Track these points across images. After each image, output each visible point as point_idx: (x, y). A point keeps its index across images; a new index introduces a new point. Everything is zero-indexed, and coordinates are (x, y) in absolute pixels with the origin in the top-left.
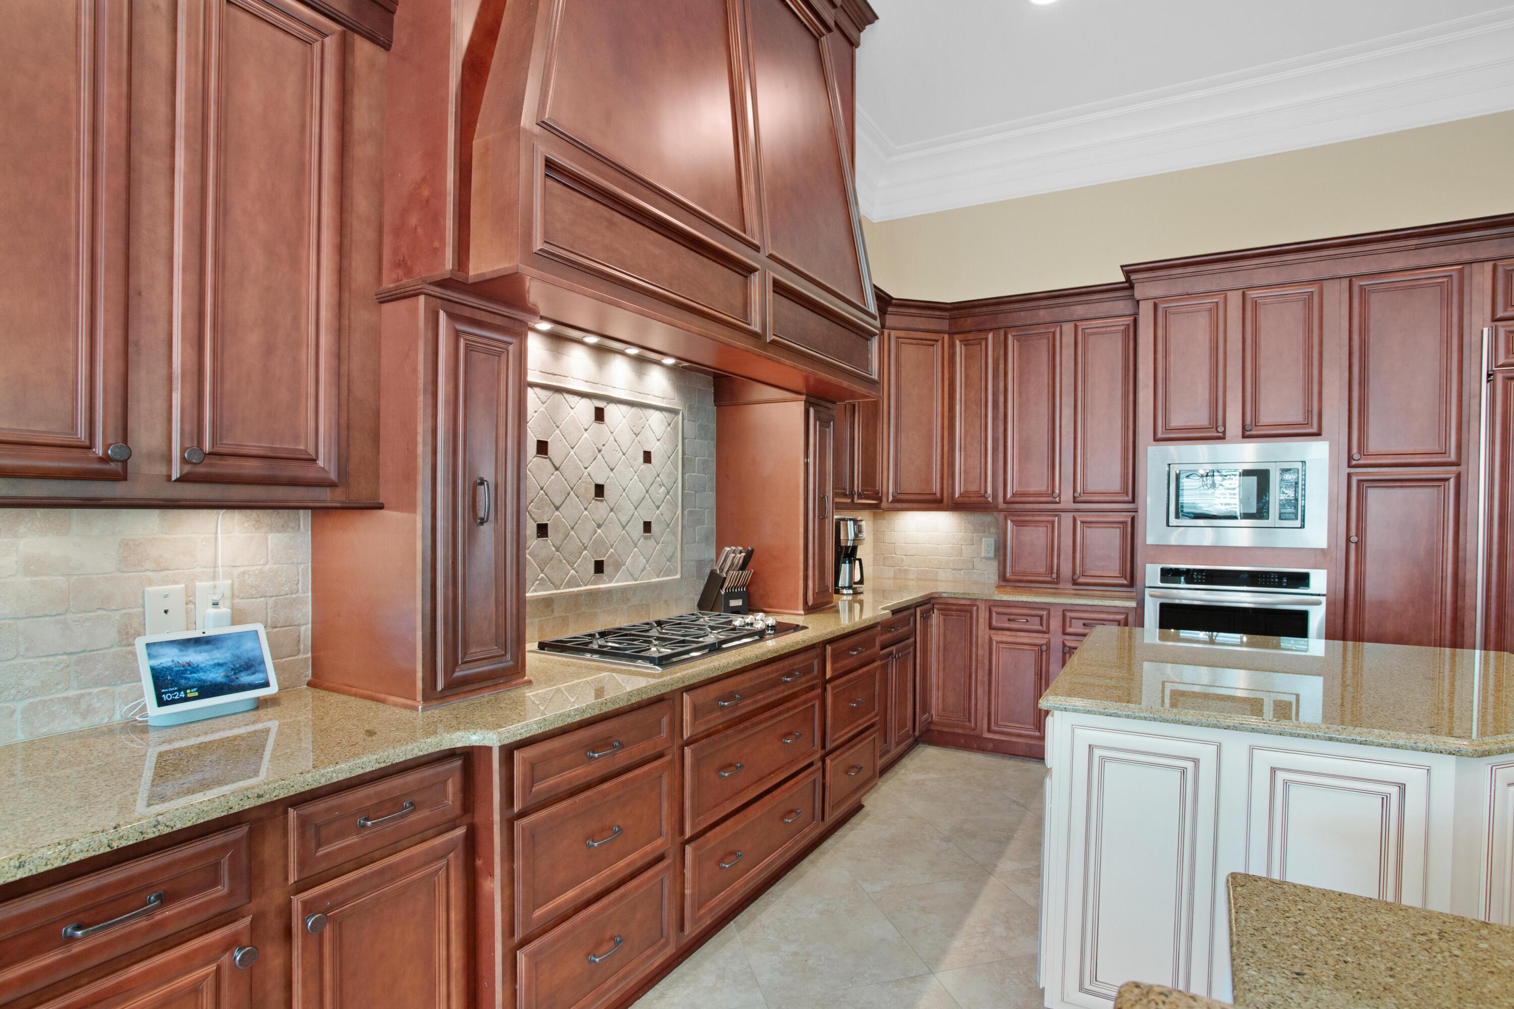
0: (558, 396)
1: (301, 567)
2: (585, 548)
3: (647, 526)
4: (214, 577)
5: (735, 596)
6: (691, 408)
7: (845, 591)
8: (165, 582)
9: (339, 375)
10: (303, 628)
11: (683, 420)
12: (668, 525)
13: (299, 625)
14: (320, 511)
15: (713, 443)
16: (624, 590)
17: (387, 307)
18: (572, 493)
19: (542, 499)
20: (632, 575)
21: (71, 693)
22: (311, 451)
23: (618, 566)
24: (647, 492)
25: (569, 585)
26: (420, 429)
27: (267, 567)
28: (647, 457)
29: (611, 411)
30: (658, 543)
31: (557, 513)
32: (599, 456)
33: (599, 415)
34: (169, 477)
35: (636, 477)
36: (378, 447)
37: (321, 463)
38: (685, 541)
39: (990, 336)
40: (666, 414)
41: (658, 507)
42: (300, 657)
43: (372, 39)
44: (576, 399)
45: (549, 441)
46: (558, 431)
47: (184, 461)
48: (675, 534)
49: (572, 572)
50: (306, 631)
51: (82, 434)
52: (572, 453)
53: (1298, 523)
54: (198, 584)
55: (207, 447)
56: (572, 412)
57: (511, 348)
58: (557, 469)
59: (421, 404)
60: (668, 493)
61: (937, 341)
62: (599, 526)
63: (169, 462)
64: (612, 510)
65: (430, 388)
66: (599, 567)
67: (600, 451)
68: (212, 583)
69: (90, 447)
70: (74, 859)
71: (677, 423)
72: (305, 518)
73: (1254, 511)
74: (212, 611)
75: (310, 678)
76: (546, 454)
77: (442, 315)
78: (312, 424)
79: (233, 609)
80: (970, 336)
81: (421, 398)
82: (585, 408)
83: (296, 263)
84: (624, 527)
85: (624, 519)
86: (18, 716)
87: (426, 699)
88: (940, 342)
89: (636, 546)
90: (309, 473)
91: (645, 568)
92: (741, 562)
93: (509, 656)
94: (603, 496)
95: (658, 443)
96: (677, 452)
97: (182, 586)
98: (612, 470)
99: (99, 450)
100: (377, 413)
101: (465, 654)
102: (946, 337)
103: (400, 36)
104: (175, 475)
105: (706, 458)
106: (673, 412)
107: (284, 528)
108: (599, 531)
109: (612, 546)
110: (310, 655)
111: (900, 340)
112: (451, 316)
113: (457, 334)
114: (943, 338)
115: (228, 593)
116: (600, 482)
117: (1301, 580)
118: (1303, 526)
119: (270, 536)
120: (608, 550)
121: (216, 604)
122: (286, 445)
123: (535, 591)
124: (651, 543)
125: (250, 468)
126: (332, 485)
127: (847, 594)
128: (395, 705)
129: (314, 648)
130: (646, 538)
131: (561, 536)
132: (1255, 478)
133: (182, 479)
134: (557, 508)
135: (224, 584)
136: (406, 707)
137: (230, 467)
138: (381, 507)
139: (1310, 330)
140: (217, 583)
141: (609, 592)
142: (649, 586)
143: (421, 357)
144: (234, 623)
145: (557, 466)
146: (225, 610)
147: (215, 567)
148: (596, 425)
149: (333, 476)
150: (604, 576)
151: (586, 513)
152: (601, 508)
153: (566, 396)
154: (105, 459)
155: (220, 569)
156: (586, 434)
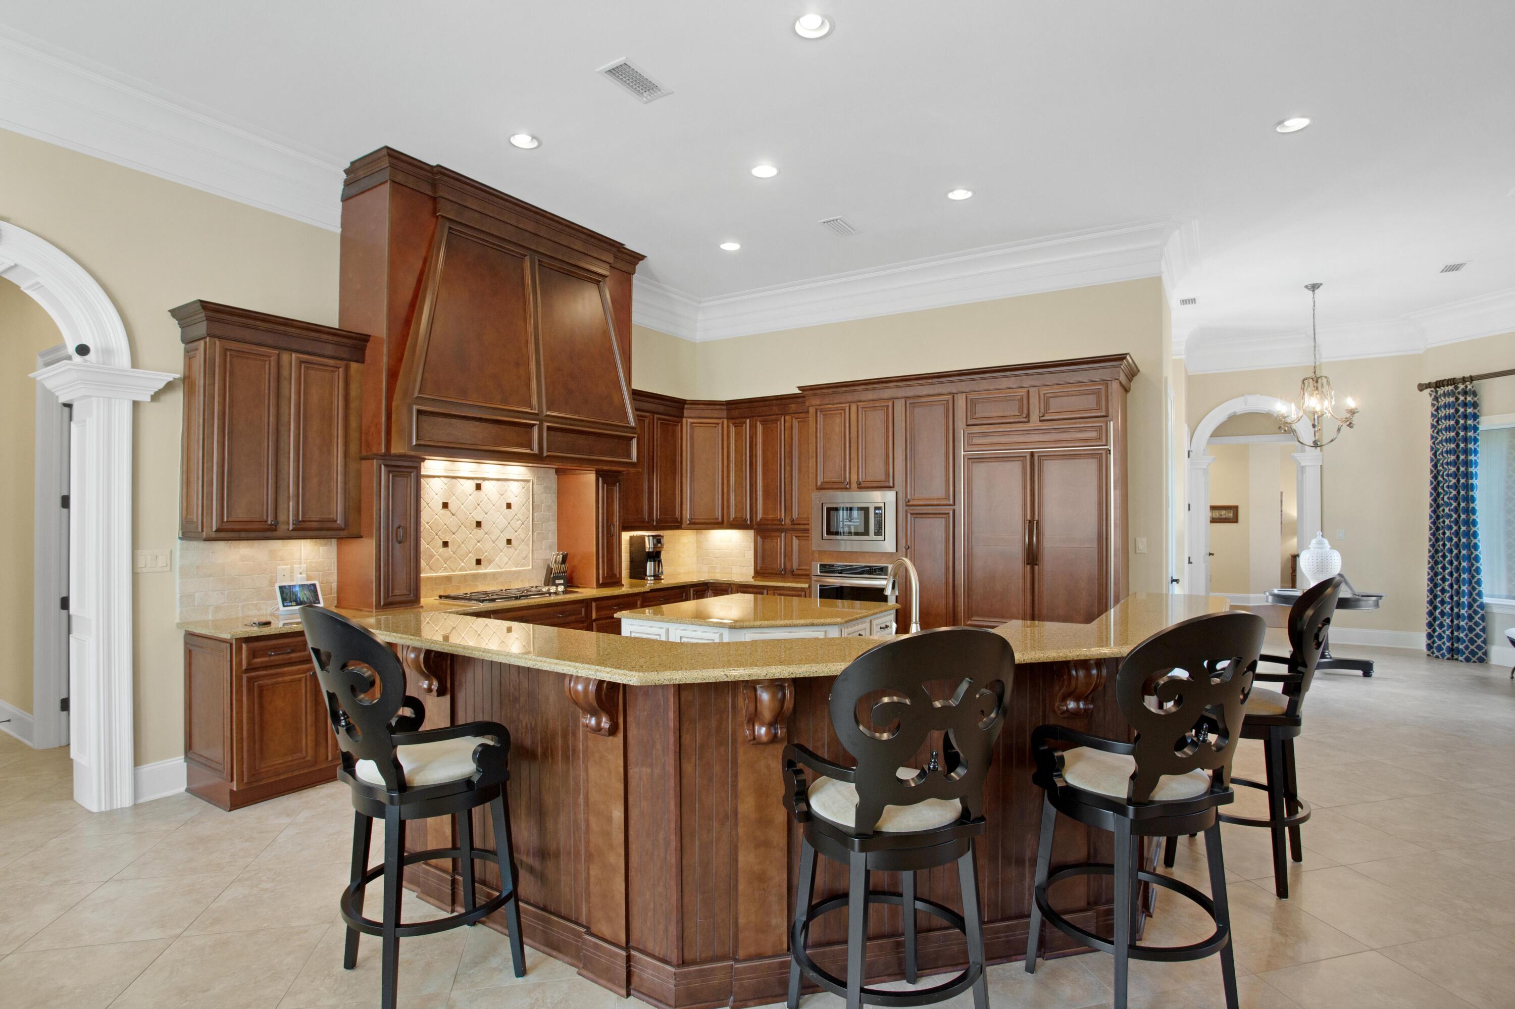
0: (454, 480)
1: (333, 560)
2: (470, 553)
3: (509, 542)
4: (300, 563)
5: (559, 578)
6: (538, 478)
7: (649, 578)
8: (284, 565)
9: (345, 490)
10: (333, 584)
11: (533, 485)
12: (523, 541)
13: (332, 583)
14: (339, 539)
15: (555, 497)
16: (494, 574)
17: (364, 462)
18: (462, 526)
19: (445, 530)
20: (499, 566)
21: (254, 602)
22: (335, 518)
23: (490, 562)
24: (509, 524)
25: (460, 570)
26: (375, 509)
27: (319, 560)
28: (509, 506)
29: (485, 485)
30: (516, 550)
31: (454, 536)
32: (478, 507)
33: (478, 487)
34: (289, 529)
35: (501, 516)
36: (360, 515)
37: (338, 522)
38: (534, 549)
39: (748, 421)
40: (521, 483)
41: (516, 532)
42: (332, 595)
43: (357, 361)
44: (465, 480)
45: (449, 502)
46: (454, 497)
47: (293, 524)
48: (528, 545)
49: (463, 564)
50: (335, 585)
51: (265, 518)
52: (462, 506)
53: (882, 538)
54: (295, 566)
55: (300, 519)
56: (462, 487)
57: (412, 474)
58: (453, 515)
59: (375, 500)
60: (523, 524)
61: (718, 424)
62: (478, 542)
63: (288, 524)
64: (486, 533)
65: (378, 493)
66: (479, 562)
67: (478, 505)
68: (299, 566)
69: (267, 521)
70: (272, 633)
71: (529, 487)
72: (334, 542)
73: (863, 531)
74: (300, 576)
75: (336, 604)
76: (447, 508)
77: (383, 466)
78: (335, 508)
79: (307, 575)
80: (737, 421)
81: (375, 498)
82: (472, 484)
83: (329, 452)
84: (494, 542)
85: (494, 538)
86: (240, 608)
87: (376, 608)
88: (720, 425)
89: (501, 551)
90: (334, 525)
91: (507, 563)
92: (561, 560)
93: (412, 595)
94: (481, 527)
95: (516, 498)
96: (529, 502)
97: (289, 566)
98: (486, 514)
99: (269, 522)
100: (360, 501)
101: (392, 593)
102: (725, 421)
103: (368, 359)
104: (291, 528)
105: (549, 504)
106: (528, 481)
107: (326, 545)
108: (478, 544)
109: (486, 552)
110: (336, 595)
111: (694, 425)
112: (385, 465)
113: (389, 472)
114: (723, 422)
115: (305, 569)
116: (479, 520)
117: (882, 571)
118: (885, 540)
119: (321, 548)
120: (483, 554)
121: (301, 573)
122: (326, 516)
123: (441, 572)
124: (512, 550)
125: (314, 525)
126: (343, 530)
127: (651, 580)
128: (366, 611)
129: (338, 593)
130: (508, 547)
131: (456, 547)
132: (863, 512)
133: (293, 530)
134: (454, 534)
135: (304, 566)
136: (369, 611)
137: (308, 525)
138: (361, 537)
139: (888, 427)
140: (302, 565)
141: (485, 575)
142: (510, 572)
143: (375, 482)
144: (307, 580)
145: (454, 513)
146: (304, 575)
147: (301, 559)
148: (477, 492)
149: (343, 526)
150: (482, 566)
151: (471, 535)
152: (480, 533)
153: (459, 480)
154: (271, 525)
155: (303, 560)
156: (470, 497)
